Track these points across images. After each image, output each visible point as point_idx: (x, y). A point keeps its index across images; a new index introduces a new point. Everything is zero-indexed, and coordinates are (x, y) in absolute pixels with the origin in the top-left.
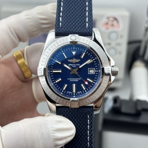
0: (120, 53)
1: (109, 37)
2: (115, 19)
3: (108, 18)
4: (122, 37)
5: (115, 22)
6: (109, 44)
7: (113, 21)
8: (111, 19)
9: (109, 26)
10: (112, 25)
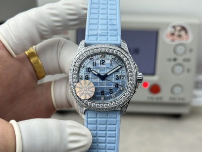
0: (188, 71)
1: (175, 51)
2: (183, 29)
3: (174, 27)
4: (191, 50)
5: (183, 33)
6: (175, 60)
7: (180, 30)
8: (178, 28)
9: (175, 37)
10: (180, 36)
